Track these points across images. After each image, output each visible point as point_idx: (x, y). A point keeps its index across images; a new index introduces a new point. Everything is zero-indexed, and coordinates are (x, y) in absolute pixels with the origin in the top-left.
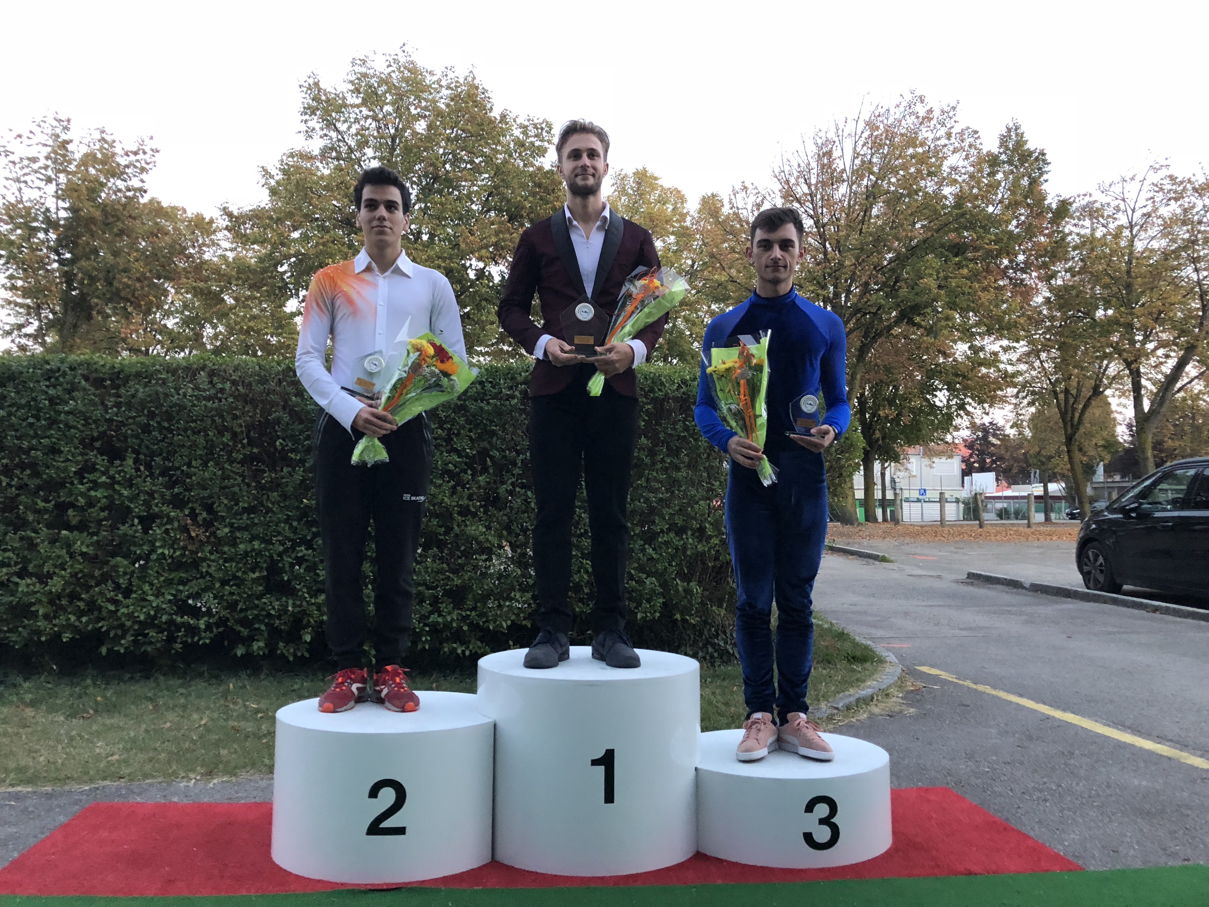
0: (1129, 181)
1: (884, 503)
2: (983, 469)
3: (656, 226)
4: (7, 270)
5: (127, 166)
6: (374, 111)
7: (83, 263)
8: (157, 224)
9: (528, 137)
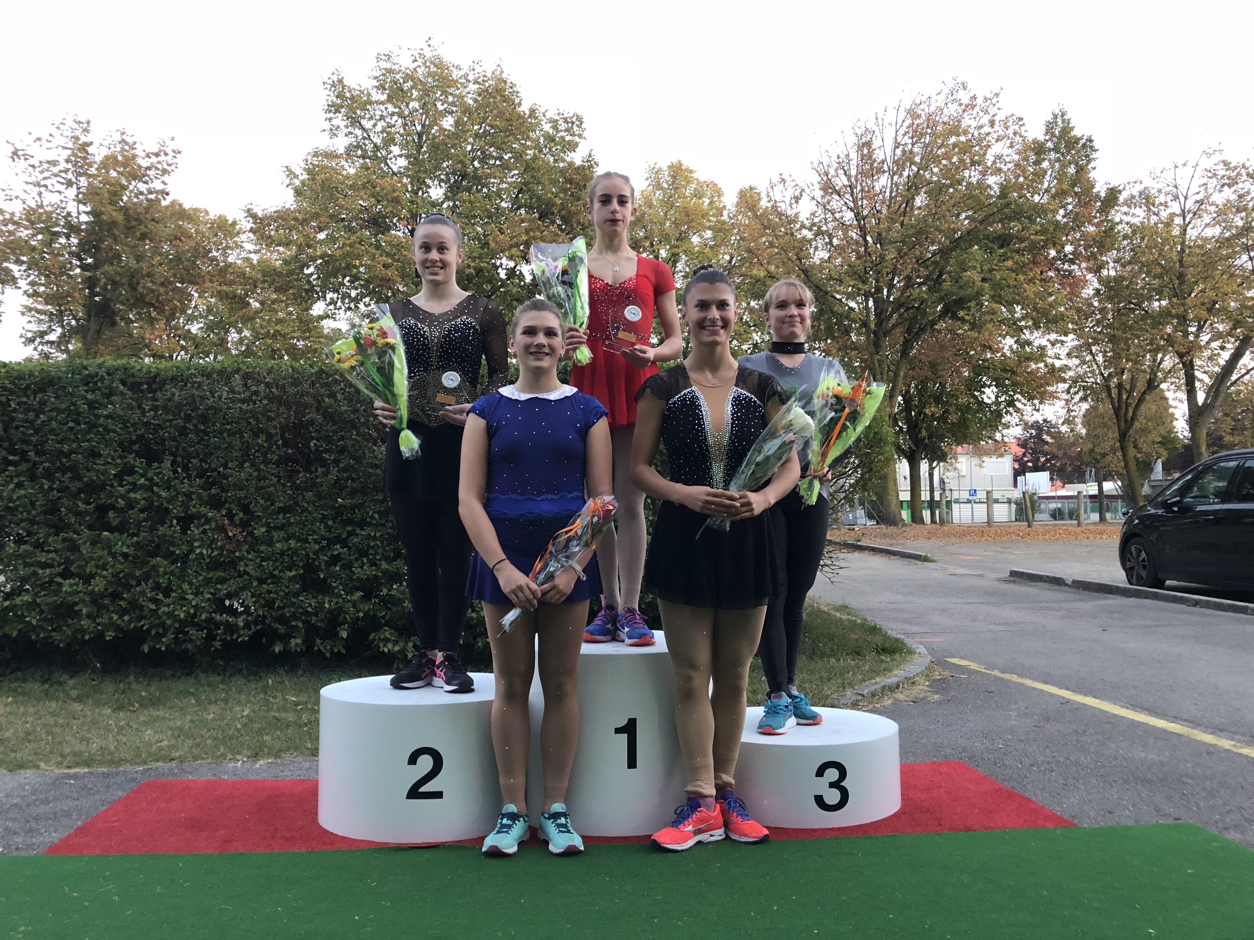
0: (1181, 166)
1: (932, 505)
2: (1036, 469)
3: (692, 221)
4: (29, 276)
5: (149, 168)
6: (400, 108)
7: (107, 268)
8: (180, 227)
9: (558, 131)
